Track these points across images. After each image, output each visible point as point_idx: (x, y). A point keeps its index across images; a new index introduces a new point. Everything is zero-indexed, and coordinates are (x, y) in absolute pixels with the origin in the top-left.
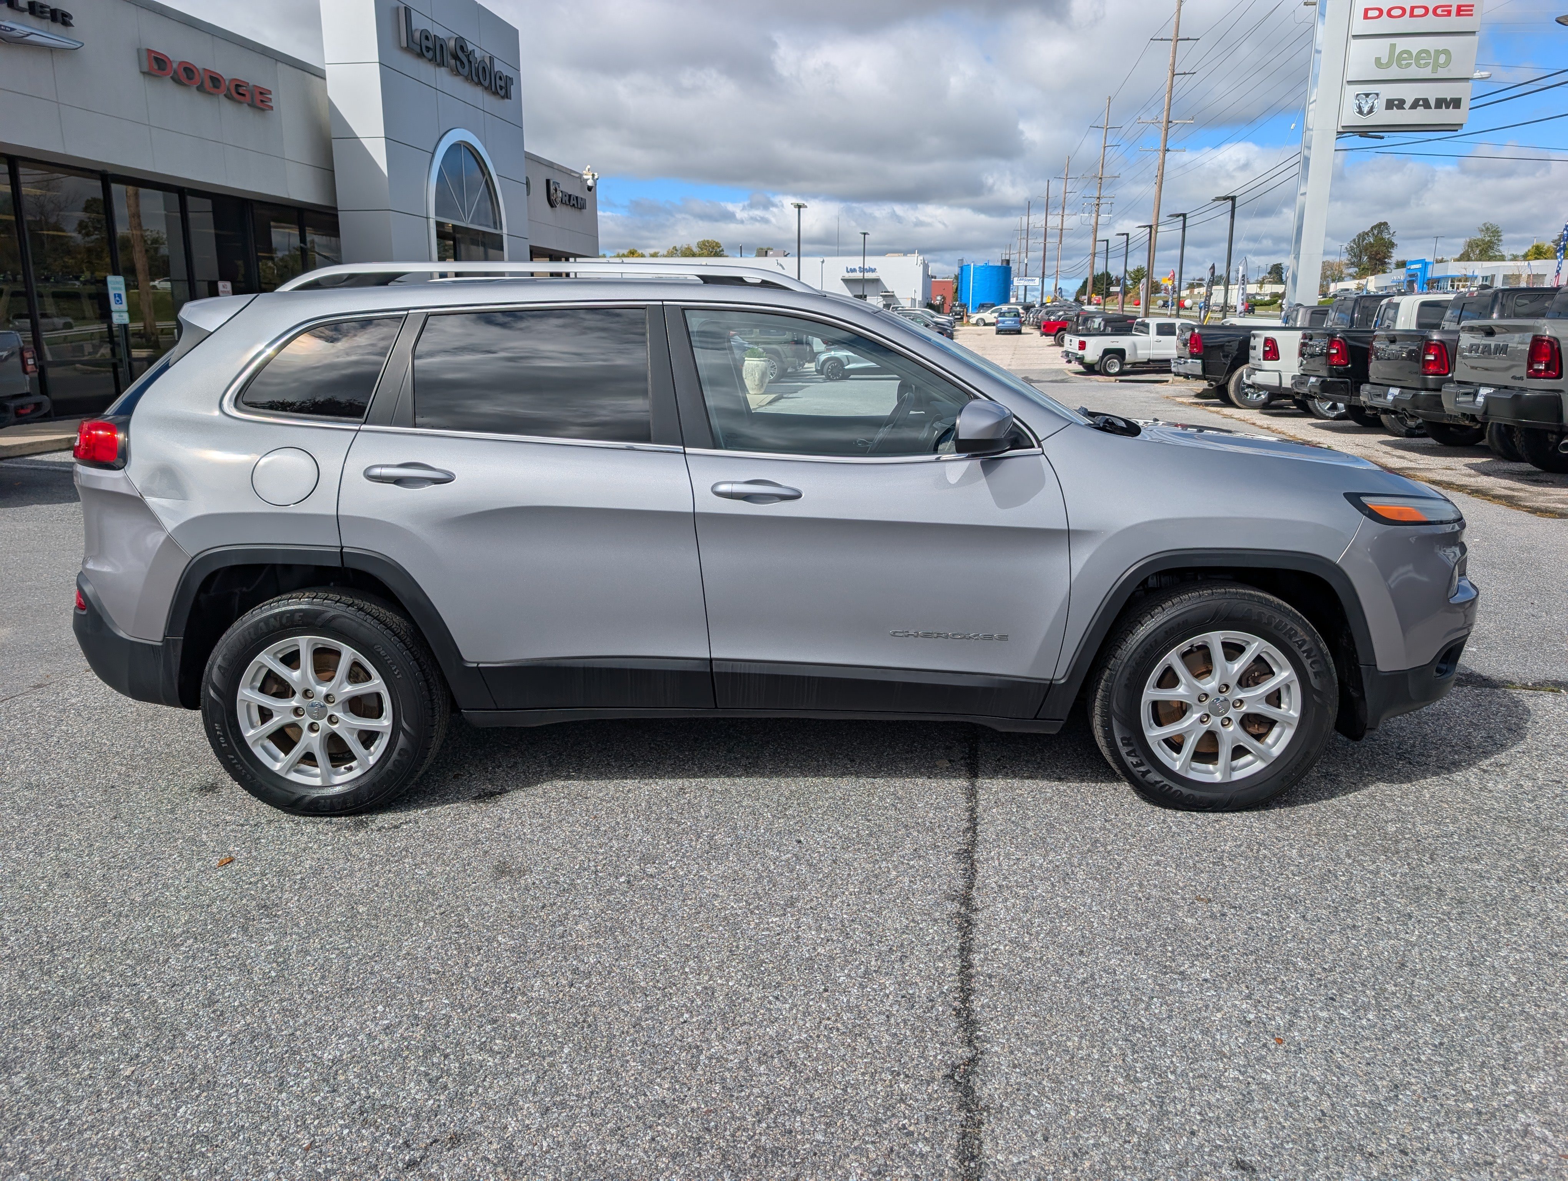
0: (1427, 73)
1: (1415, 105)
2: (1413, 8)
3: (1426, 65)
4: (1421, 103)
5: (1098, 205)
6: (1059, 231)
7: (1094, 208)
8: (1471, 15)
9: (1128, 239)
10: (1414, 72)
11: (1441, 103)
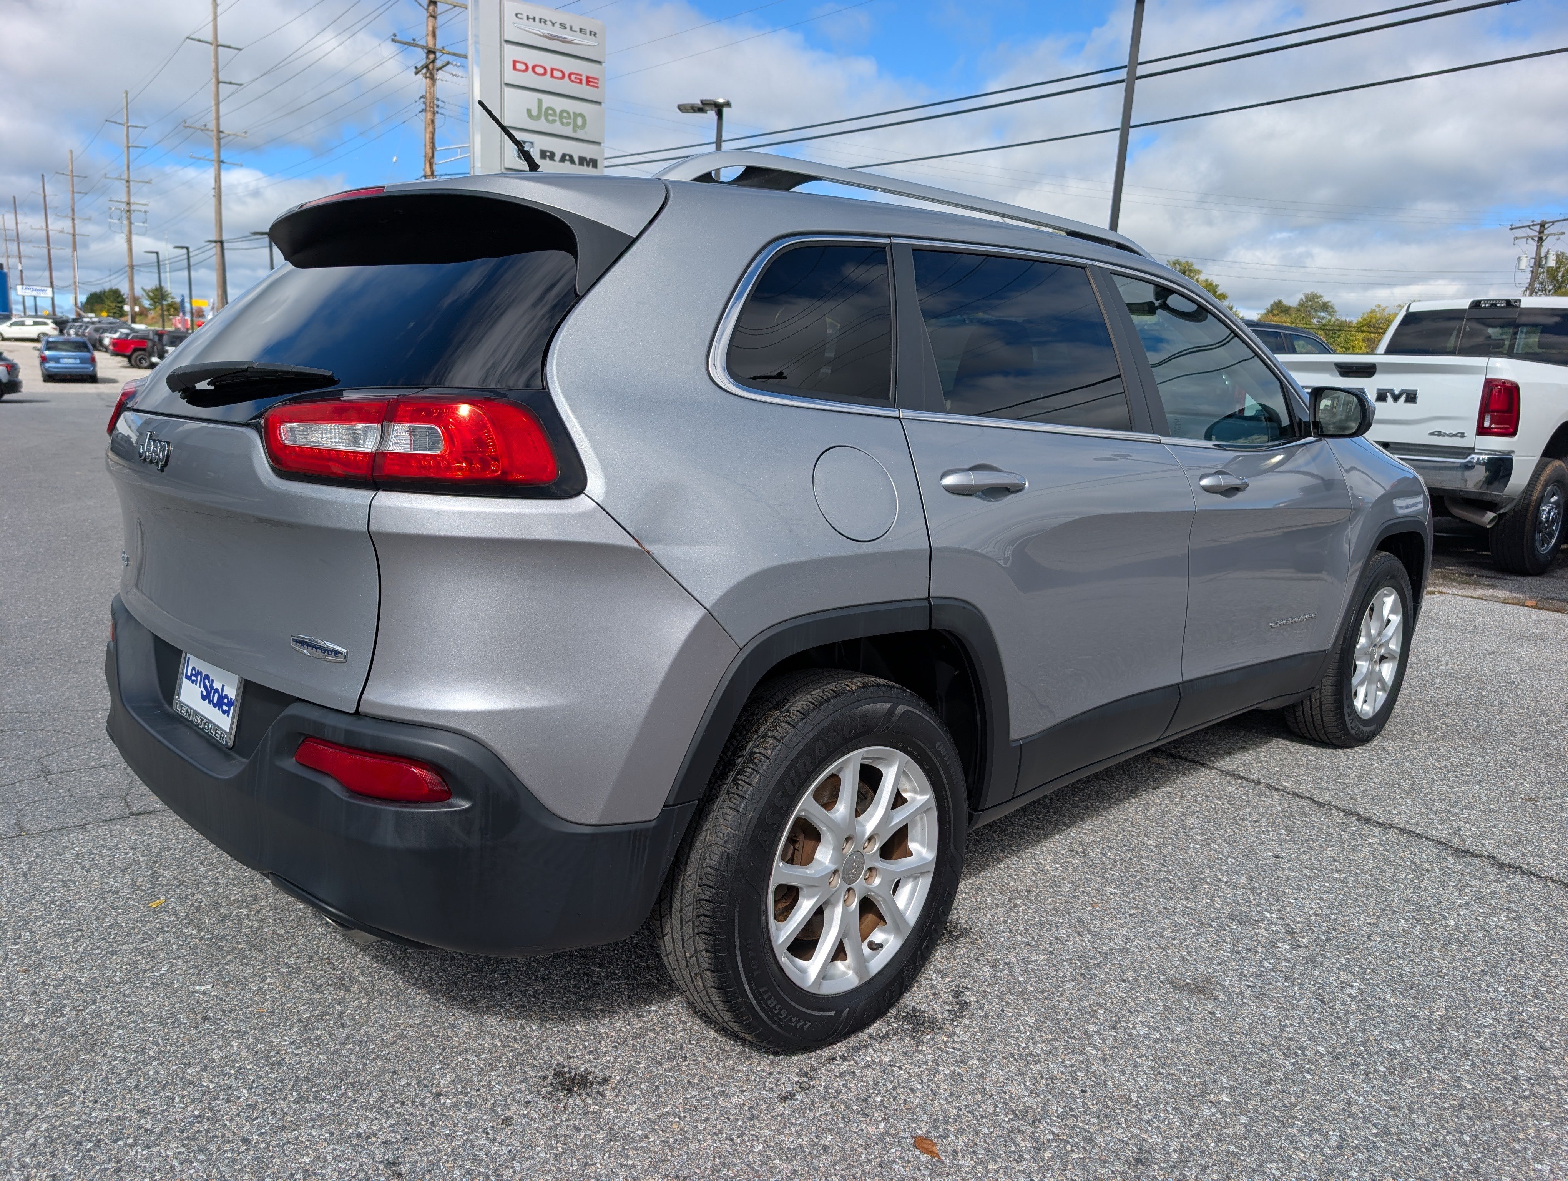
0: (568, 131)
1: (563, 159)
2: (552, 70)
3: (568, 124)
4: (567, 158)
5: (128, 211)
6: (70, 237)
7: (125, 215)
8: (597, 87)
9: (188, 253)
10: (557, 128)
11: (582, 161)
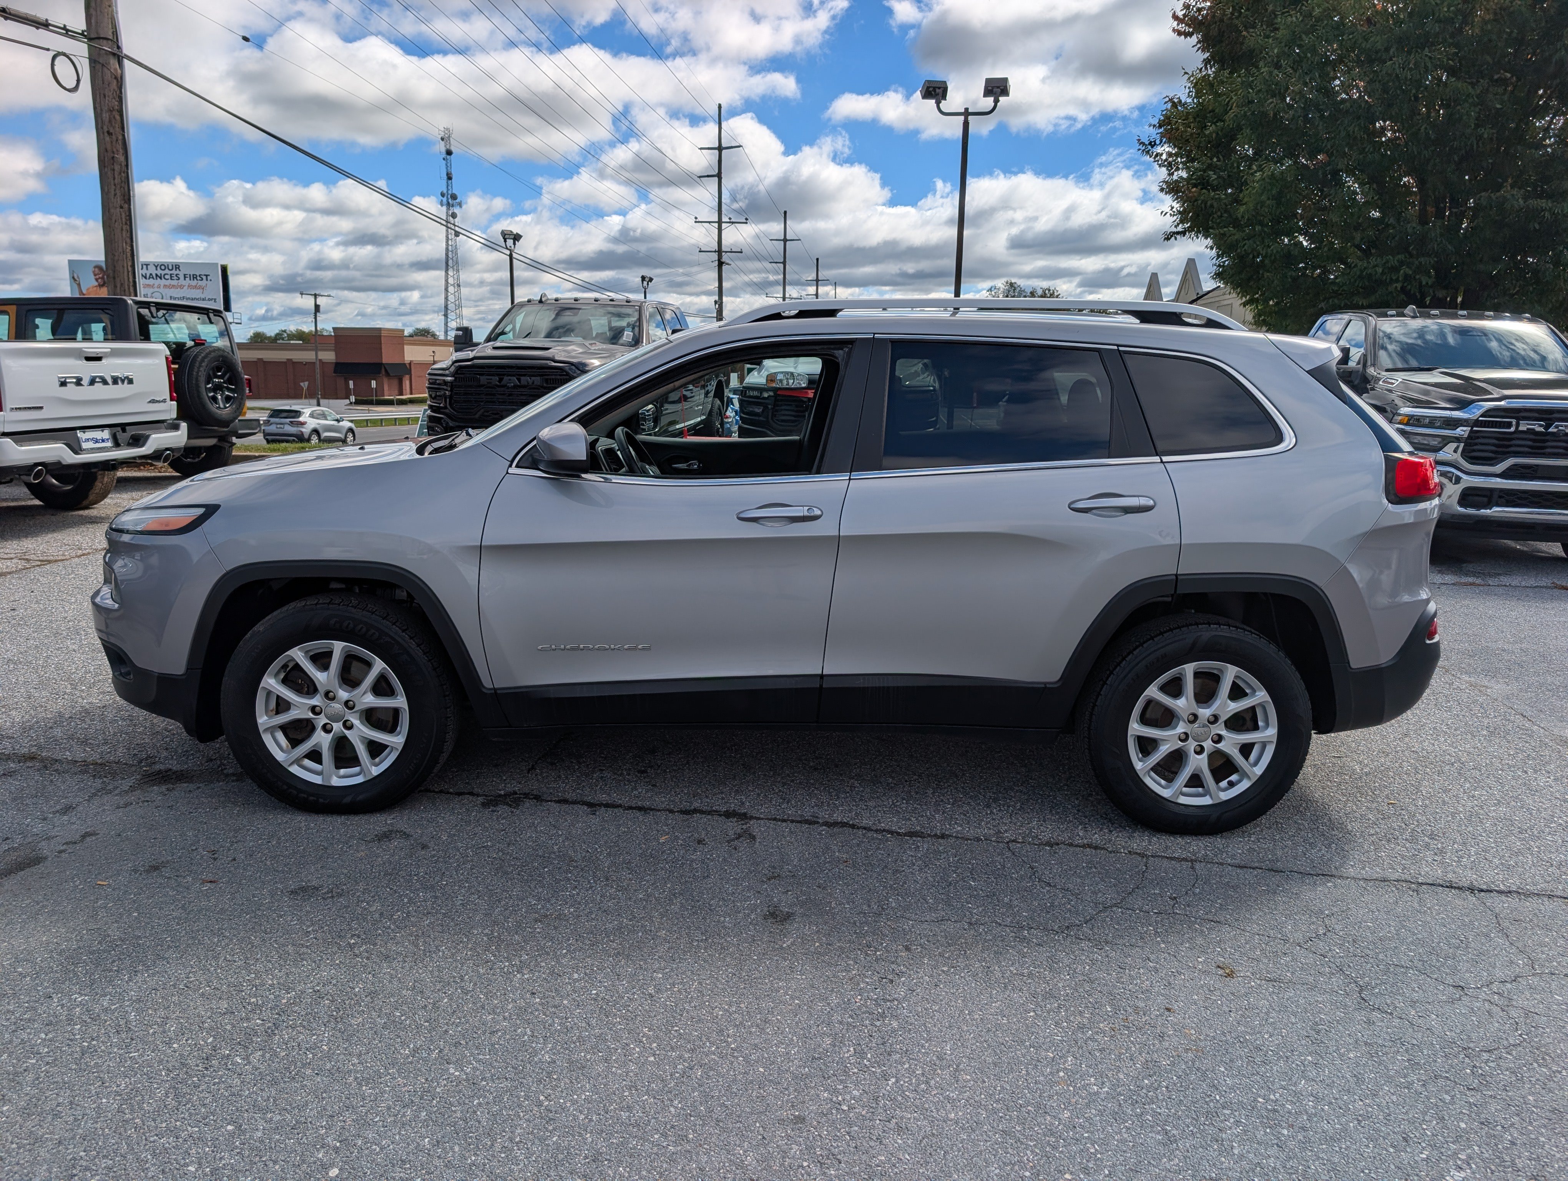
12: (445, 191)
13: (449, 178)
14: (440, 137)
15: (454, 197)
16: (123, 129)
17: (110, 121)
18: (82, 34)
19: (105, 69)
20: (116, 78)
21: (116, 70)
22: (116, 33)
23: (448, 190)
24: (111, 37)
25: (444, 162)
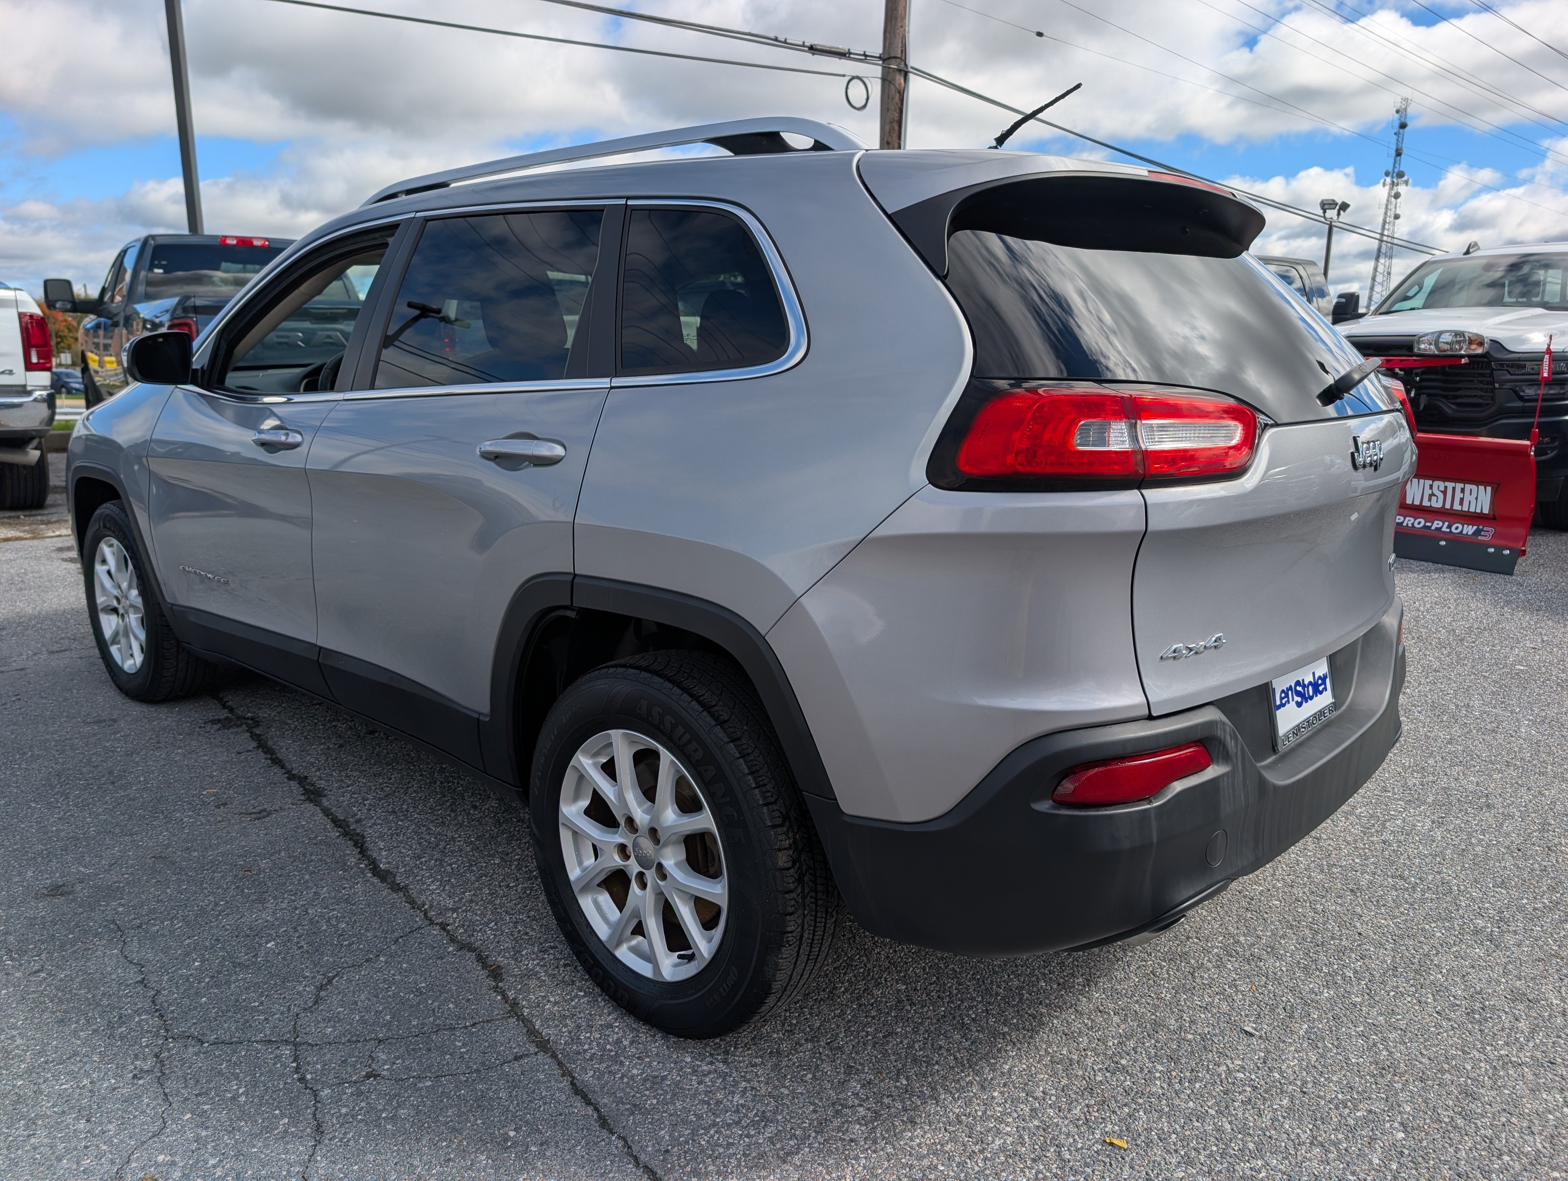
12: (1391, 170)
13: (1398, 154)
14: (1395, 109)
15: (1400, 175)
16: (899, 137)
17: (890, 132)
18: (880, 58)
19: (892, 86)
20: (899, 92)
21: (900, 84)
22: (904, 50)
23: (1394, 167)
24: (899, 56)
25: (1395, 137)
